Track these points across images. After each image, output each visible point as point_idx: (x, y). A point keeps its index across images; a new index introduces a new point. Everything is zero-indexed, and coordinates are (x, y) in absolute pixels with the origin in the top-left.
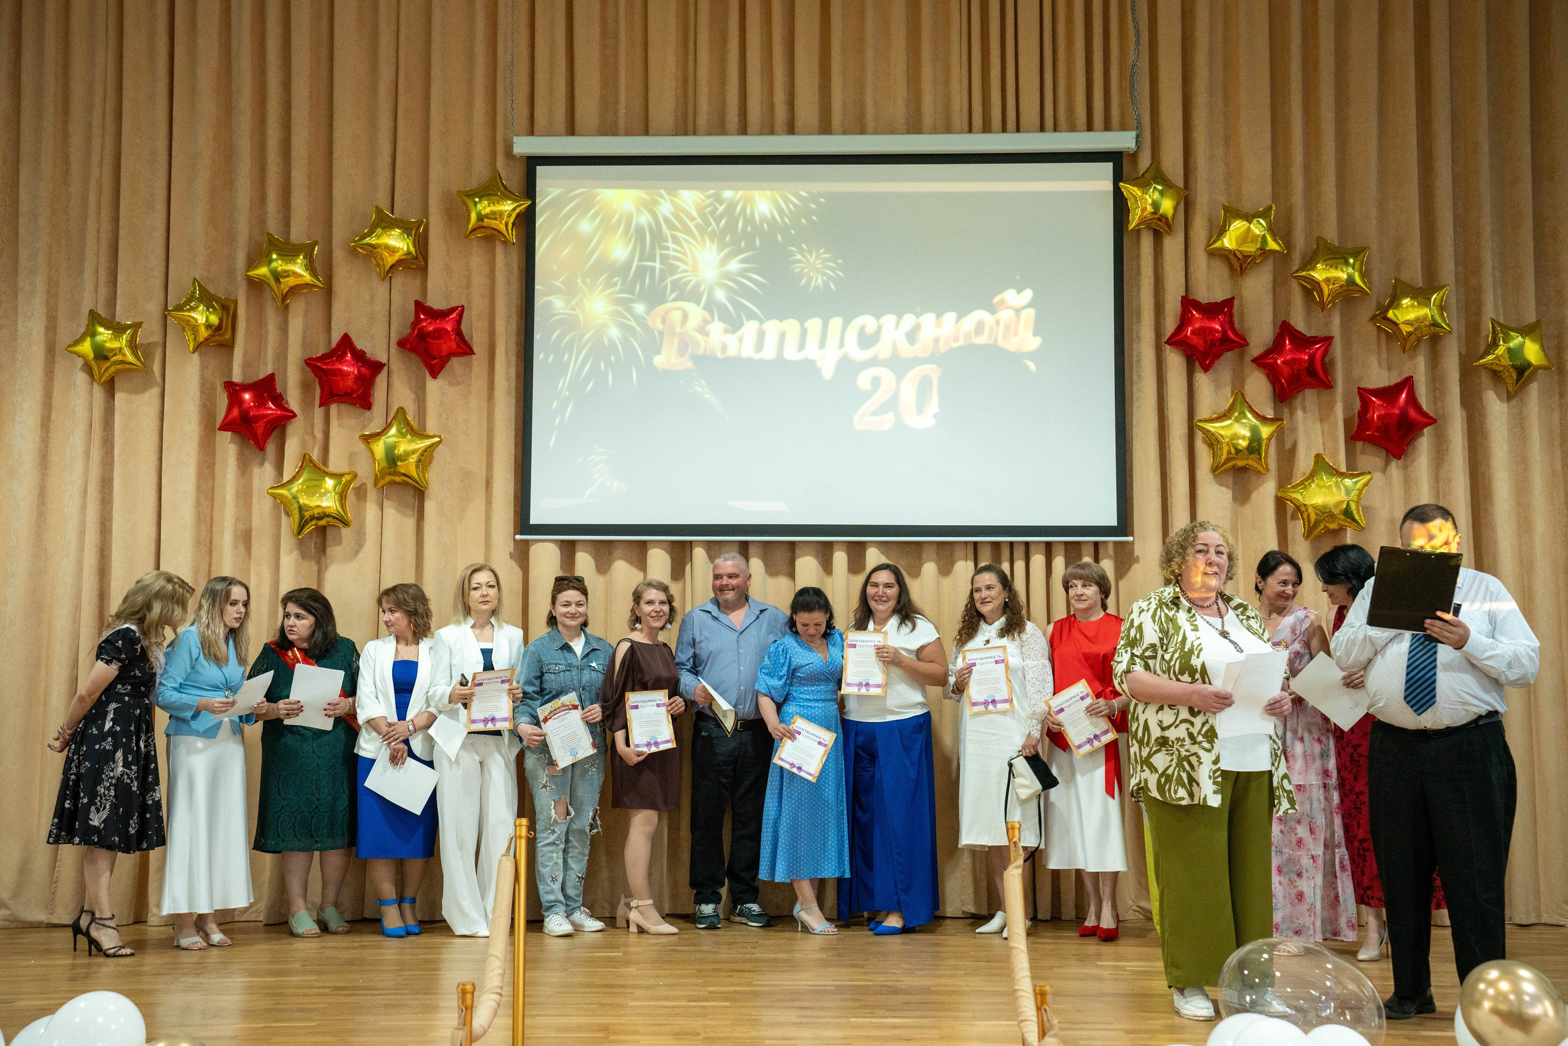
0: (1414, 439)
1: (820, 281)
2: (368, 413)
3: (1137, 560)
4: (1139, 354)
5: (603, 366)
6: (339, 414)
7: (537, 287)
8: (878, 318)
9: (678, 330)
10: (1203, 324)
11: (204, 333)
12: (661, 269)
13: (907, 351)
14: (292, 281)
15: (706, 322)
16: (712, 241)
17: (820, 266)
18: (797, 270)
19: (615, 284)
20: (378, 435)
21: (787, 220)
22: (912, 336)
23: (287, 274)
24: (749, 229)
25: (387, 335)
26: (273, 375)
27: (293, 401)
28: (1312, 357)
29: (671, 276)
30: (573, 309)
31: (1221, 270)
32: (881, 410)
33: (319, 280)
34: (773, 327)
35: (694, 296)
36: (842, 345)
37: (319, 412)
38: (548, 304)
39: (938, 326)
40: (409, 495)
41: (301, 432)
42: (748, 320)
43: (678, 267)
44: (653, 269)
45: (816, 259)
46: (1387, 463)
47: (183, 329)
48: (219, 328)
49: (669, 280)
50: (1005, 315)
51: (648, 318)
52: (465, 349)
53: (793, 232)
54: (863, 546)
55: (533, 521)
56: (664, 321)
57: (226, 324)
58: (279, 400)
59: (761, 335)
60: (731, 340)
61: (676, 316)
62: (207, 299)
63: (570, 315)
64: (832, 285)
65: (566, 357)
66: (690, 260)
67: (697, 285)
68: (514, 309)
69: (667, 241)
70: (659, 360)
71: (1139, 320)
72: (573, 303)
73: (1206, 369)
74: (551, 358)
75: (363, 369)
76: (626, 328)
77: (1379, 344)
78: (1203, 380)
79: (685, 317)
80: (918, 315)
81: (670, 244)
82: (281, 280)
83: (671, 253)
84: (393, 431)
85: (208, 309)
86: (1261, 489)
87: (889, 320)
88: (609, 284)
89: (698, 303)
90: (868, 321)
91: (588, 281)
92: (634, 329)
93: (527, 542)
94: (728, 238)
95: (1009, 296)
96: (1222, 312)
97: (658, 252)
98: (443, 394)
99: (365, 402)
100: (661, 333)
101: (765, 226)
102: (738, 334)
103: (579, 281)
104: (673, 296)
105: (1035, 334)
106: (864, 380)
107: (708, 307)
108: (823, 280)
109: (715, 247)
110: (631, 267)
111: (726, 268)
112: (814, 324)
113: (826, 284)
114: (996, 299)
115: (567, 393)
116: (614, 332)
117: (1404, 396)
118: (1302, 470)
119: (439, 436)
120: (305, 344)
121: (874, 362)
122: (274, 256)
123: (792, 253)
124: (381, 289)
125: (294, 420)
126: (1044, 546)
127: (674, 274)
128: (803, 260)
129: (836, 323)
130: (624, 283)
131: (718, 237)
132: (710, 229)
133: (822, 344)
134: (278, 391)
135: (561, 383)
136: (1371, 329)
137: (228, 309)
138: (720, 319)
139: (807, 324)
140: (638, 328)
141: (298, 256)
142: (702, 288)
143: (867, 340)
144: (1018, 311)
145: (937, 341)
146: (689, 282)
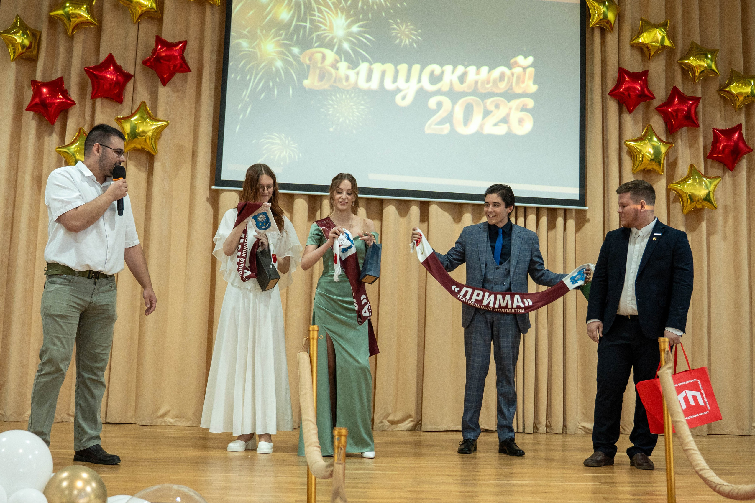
0: (740, 160)
1: (407, 42)
2: (120, 106)
3: (588, 221)
4: (592, 100)
5: (271, 84)
6: (102, 105)
7: (232, 33)
8: (442, 66)
9: (319, 65)
10: (630, 85)
11: (20, 50)
12: (310, 28)
13: (458, 87)
14: (77, 20)
15: (337, 61)
16: (342, 13)
17: (407, 33)
18: (394, 34)
19: (281, 35)
20: (127, 118)
21: (388, 4)
22: (462, 78)
23: (76, 16)
24: (365, 7)
25: (135, 58)
26: (61, 78)
27: (74, 95)
28: (689, 109)
29: (316, 32)
30: (254, 48)
31: (637, 56)
32: (442, 122)
33: (95, 20)
34: (378, 67)
35: (330, 45)
36: (419, 81)
37: (88, 103)
38: (239, 44)
39: (478, 74)
40: (144, 158)
41: (78, 115)
42: (363, 62)
43: (321, 27)
44: (306, 27)
45: (405, 29)
46: (724, 174)
47: (8, 46)
48: (30, 47)
49: (315, 35)
50: (517, 70)
51: (301, 57)
52: (185, 68)
53: (392, 11)
54: (427, 204)
55: (224, 177)
56: (310, 59)
57: (34, 46)
58: (65, 93)
59: (370, 72)
60: (352, 73)
61: (318, 56)
62: (24, 28)
63: (252, 51)
64: (415, 45)
65: (248, 77)
66: (328, 24)
67: (332, 39)
68: (215, 47)
69: (315, 11)
70: (307, 83)
71: (592, 81)
72: (254, 45)
73: (630, 112)
74: (239, 77)
75: (119, 78)
76: (287, 62)
77: (720, 105)
78: (628, 118)
79: (324, 57)
80: (466, 67)
81: (316, 13)
82: (72, 20)
83: (317, 18)
84: (136, 117)
85: (23, 36)
86: (659, 183)
87: (448, 68)
88: (277, 35)
89: (332, 50)
90: (436, 68)
91: (264, 31)
92: (291, 62)
93: (217, 191)
94: (352, 12)
95: (520, 59)
96: (641, 79)
97: (308, 17)
98: (168, 96)
99: (119, 99)
100: (309, 67)
101: (375, 7)
102: (356, 70)
103: (259, 31)
104: (317, 44)
105: (534, 83)
106: (432, 103)
107: (338, 53)
108: (409, 41)
109: (344, 17)
110: (291, 25)
111: (350, 30)
112: (403, 68)
113: (411, 44)
114: (512, 61)
115: (248, 100)
116: (279, 64)
117: (736, 135)
118: (680, 174)
119: (167, 121)
120: (83, 61)
121: (439, 93)
122: (68, 4)
123: (390, 24)
124: (133, 30)
125: (74, 106)
126: (535, 210)
127: (318, 31)
128: (398, 28)
129: (416, 67)
130: (286, 35)
131: (346, 11)
132: (341, 5)
133: (408, 80)
134: (65, 88)
135: (244, 93)
136: (716, 97)
137: (35, 37)
138: (345, 61)
139: (399, 67)
140: (294, 63)
141: (83, 5)
142: (335, 40)
143: (435, 79)
144: (525, 69)
145: (476, 82)
146: (327, 36)
